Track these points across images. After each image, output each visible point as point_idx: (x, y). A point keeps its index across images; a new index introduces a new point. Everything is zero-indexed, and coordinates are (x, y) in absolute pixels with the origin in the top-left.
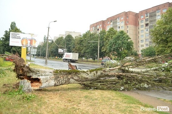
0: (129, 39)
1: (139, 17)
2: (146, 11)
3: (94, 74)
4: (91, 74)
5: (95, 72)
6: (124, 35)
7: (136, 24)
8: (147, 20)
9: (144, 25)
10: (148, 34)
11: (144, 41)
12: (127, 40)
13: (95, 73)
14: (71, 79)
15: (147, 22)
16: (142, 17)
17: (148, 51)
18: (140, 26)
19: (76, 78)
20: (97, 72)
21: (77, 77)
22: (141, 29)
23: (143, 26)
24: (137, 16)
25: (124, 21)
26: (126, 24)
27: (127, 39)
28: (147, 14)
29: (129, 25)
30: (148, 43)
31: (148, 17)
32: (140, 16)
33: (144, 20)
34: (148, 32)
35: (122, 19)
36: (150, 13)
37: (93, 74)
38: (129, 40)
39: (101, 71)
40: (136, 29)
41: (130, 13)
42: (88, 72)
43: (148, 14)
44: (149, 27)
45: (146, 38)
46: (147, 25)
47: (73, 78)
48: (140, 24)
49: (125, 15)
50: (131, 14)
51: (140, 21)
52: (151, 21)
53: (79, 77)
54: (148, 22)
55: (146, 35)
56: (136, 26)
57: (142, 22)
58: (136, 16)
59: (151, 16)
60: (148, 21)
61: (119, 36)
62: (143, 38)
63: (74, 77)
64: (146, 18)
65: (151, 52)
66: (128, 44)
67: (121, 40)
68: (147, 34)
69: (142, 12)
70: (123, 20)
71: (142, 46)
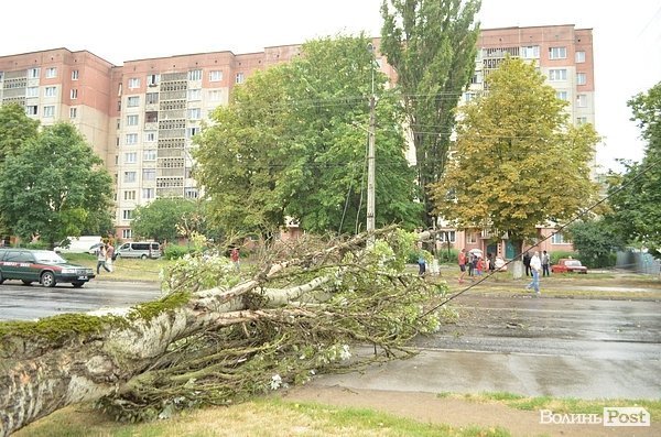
0: (96, 162)
1: (124, 81)
2: (152, 66)
3: (164, 329)
4: (152, 329)
5: (163, 317)
6: (72, 143)
7: (110, 107)
8: (151, 99)
9: (142, 118)
10: (156, 153)
11: (137, 176)
12: (88, 166)
13: (167, 325)
14: (74, 379)
15: (152, 105)
16: (135, 85)
17: (159, 214)
18: (123, 120)
19: (96, 365)
20: (172, 318)
21: (98, 359)
22: (126, 129)
23: (137, 119)
24: (113, 77)
25: (59, 87)
26: (66, 101)
27: (86, 160)
28: (154, 77)
29: (79, 107)
30: (153, 184)
31: (159, 87)
32: (125, 78)
33: (142, 97)
34: (154, 144)
35: (52, 75)
36: (165, 77)
37: (159, 330)
38: (95, 168)
39: (188, 310)
40: (108, 128)
41: (86, 57)
42: (136, 323)
43: (158, 79)
44: (157, 124)
45: (146, 166)
46: (151, 116)
47: (80, 370)
48: (126, 110)
49: (65, 63)
50: (89, 62)
51: (125, 99)
52: (167, 107)
53: (109, 357)
54: (155, 107)
55: (146, 153)
56: (109, 115)
57: (132, 101)
58: (108, 75)
59: (167, 88)
60: (158, 105)
61: (53, 146)
62: (135, 166)
63: (87, 364)
64: (150, 90)
65: (167, 219)
66: (89, 182)
67: (61, 165)
68: (151, 153)
69: (133, 66)
70: (52, 81)
71: (130, 194)
